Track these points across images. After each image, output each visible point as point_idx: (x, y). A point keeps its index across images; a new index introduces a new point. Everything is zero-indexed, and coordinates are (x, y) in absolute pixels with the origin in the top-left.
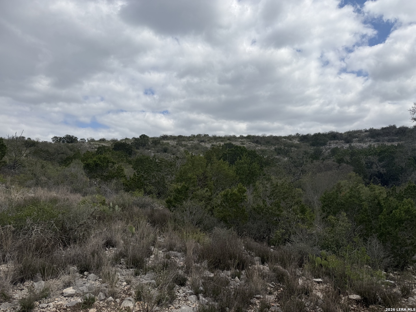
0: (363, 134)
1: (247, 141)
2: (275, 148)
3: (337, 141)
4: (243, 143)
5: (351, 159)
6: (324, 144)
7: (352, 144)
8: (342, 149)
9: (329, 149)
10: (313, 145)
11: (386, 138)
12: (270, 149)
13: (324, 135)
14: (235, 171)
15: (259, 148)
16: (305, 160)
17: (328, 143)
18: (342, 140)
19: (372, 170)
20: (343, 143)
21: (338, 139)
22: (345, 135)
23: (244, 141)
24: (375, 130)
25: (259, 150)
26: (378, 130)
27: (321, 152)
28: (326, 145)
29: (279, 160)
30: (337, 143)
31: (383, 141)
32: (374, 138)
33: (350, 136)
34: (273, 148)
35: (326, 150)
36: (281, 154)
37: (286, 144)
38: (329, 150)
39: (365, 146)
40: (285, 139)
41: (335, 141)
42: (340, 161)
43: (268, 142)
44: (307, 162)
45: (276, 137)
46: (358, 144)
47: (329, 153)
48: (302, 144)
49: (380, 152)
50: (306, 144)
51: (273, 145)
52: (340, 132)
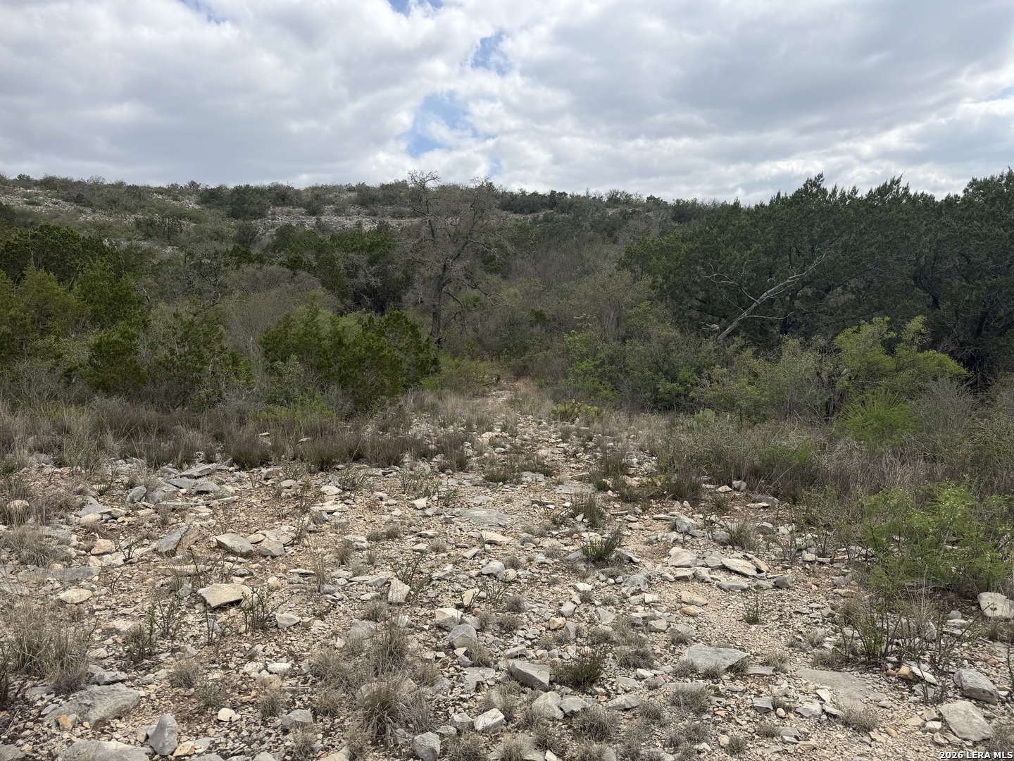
0: (345, 197)
1: (47, 195)
2: (136, 219)
3: (290, 209)
4: (34, 199)
5: (317, 258)
6: (261, 215)
7: (323, 219)
8: (301, 230)
9: (273, 226)
10: (234, 215)
11: (389, 208)
12: (121, 221)
13: (259, 191)
14: (80, 295)
15: (88, 216)
16: (222, 260)
17: (270, 212)
18: (300, 206)
19: (356, 280)
20: (303, 215)
21: (291, 204)
22: (307, 196)
23: (37, 194)
24: (368, 189)
25: (88, 222)
26: (374, 189)
27: (255, 234)
28: (264, 216)
29: (150, 253)
30: (289, 214)
31: (383, 216)
32: (367, 207)
33: (316, 200)
34: (131, 219)
35: (267, 229)
36: (155, 237)
37: (165, 209)
38: (273, 231)
39: (349, 223)
40: (160, 197)
41: (286, 209)
42: (294, 265)
43: (114, 202)
44: (227, 265)
45: (135, 187)
46: (336, 219)
47: (271, 236)
48: (207, 212)
49: (370, 246)
50: (216, 211)
51: (129, 210)
52: (296, 188)
